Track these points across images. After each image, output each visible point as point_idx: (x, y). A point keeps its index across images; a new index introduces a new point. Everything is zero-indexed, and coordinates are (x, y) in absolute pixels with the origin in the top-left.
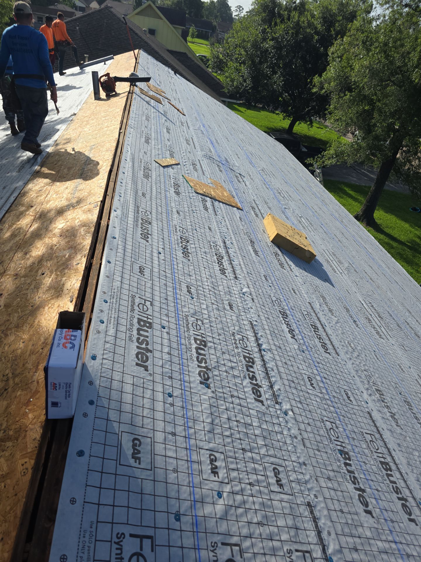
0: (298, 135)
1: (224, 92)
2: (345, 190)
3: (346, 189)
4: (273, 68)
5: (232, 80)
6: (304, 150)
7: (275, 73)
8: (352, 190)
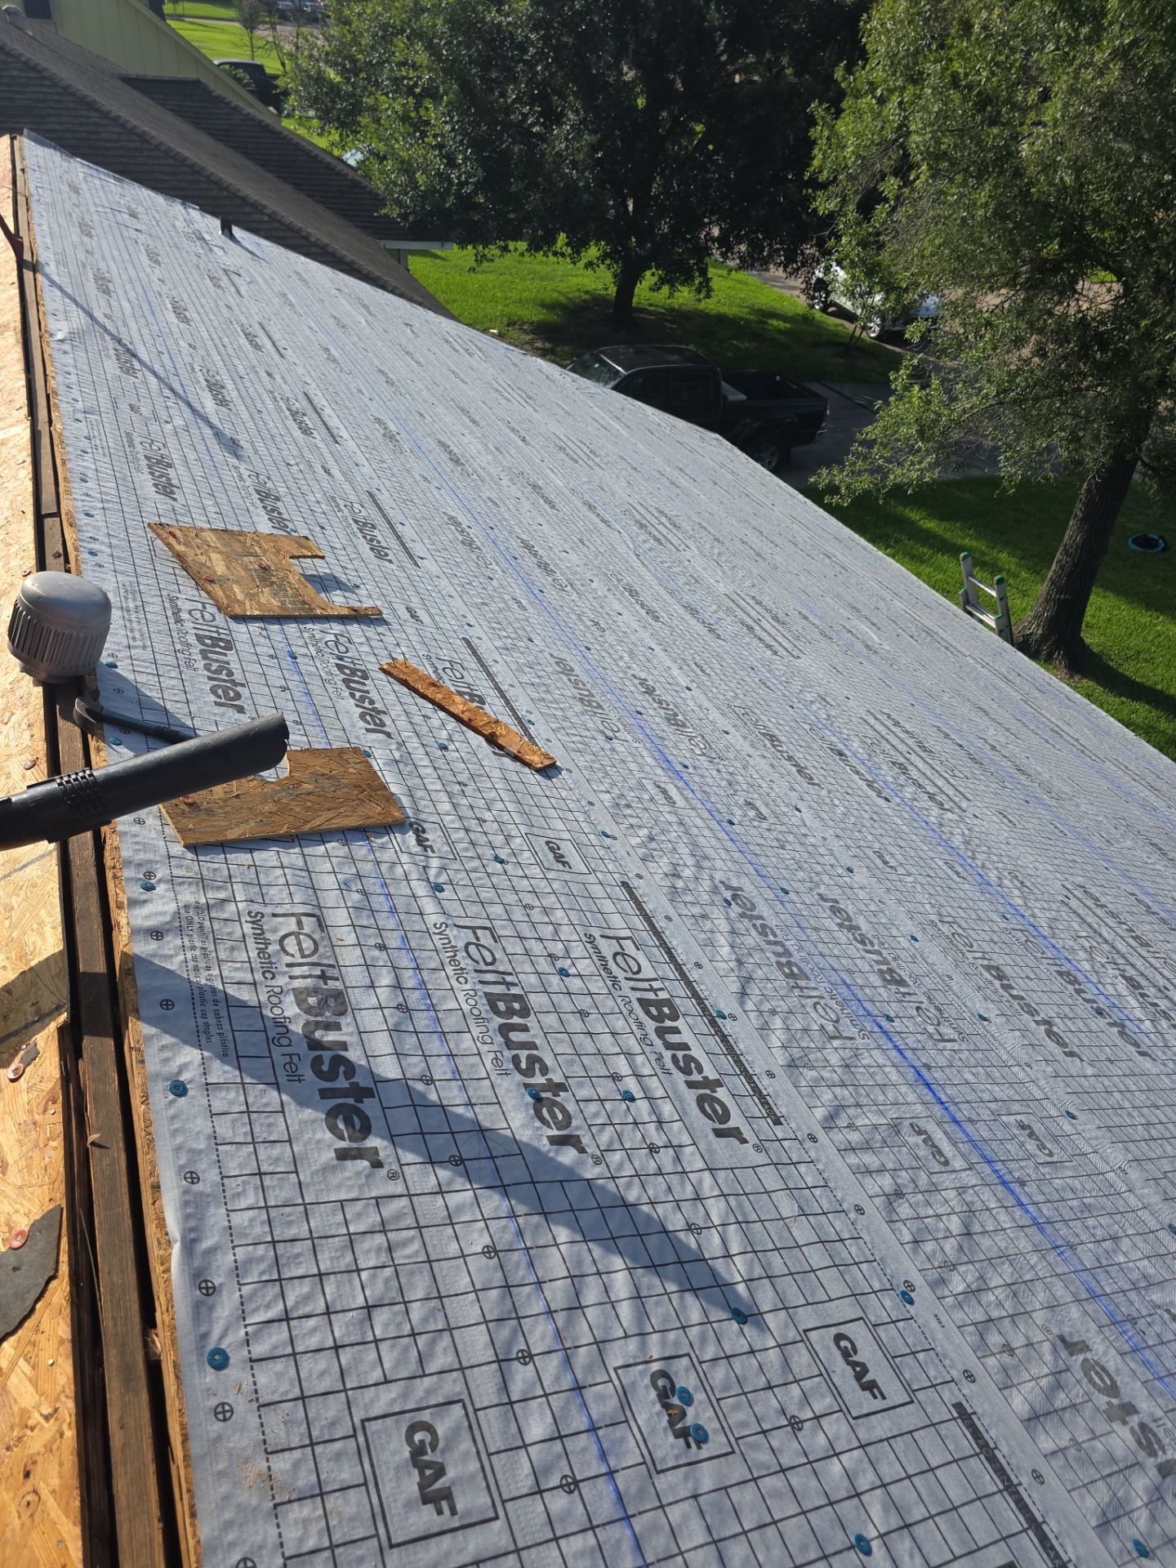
0: (650, 313)
1: (386, 216)
2: (913, 523)
3: (914, 515)
4: (543, 99)
5: (407, 168)
6: (736, 396)
7: (553, 117)
8: (931, 516)
